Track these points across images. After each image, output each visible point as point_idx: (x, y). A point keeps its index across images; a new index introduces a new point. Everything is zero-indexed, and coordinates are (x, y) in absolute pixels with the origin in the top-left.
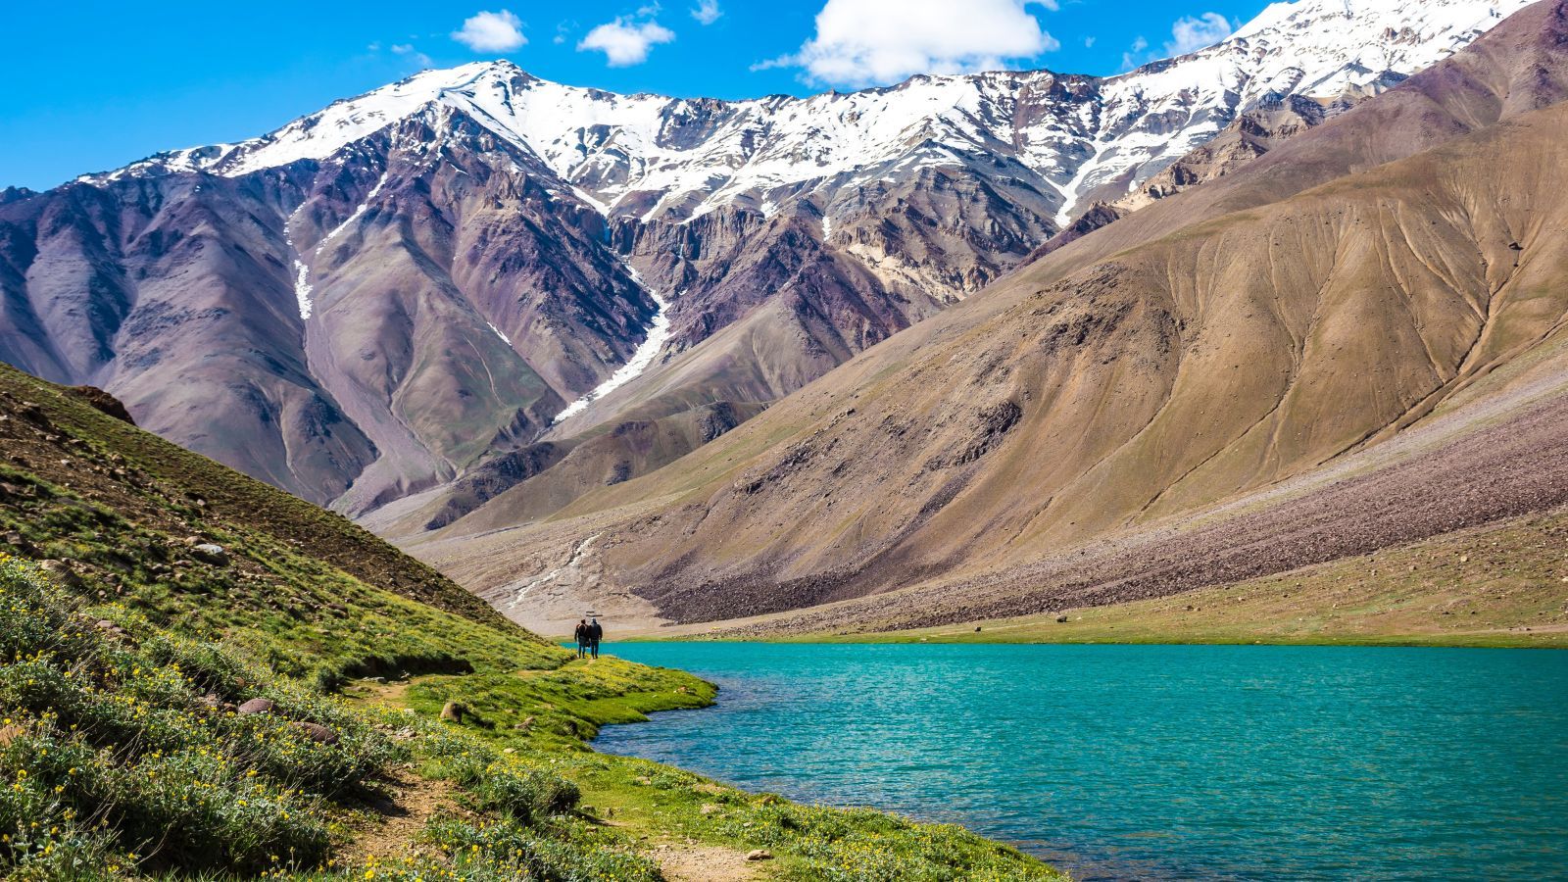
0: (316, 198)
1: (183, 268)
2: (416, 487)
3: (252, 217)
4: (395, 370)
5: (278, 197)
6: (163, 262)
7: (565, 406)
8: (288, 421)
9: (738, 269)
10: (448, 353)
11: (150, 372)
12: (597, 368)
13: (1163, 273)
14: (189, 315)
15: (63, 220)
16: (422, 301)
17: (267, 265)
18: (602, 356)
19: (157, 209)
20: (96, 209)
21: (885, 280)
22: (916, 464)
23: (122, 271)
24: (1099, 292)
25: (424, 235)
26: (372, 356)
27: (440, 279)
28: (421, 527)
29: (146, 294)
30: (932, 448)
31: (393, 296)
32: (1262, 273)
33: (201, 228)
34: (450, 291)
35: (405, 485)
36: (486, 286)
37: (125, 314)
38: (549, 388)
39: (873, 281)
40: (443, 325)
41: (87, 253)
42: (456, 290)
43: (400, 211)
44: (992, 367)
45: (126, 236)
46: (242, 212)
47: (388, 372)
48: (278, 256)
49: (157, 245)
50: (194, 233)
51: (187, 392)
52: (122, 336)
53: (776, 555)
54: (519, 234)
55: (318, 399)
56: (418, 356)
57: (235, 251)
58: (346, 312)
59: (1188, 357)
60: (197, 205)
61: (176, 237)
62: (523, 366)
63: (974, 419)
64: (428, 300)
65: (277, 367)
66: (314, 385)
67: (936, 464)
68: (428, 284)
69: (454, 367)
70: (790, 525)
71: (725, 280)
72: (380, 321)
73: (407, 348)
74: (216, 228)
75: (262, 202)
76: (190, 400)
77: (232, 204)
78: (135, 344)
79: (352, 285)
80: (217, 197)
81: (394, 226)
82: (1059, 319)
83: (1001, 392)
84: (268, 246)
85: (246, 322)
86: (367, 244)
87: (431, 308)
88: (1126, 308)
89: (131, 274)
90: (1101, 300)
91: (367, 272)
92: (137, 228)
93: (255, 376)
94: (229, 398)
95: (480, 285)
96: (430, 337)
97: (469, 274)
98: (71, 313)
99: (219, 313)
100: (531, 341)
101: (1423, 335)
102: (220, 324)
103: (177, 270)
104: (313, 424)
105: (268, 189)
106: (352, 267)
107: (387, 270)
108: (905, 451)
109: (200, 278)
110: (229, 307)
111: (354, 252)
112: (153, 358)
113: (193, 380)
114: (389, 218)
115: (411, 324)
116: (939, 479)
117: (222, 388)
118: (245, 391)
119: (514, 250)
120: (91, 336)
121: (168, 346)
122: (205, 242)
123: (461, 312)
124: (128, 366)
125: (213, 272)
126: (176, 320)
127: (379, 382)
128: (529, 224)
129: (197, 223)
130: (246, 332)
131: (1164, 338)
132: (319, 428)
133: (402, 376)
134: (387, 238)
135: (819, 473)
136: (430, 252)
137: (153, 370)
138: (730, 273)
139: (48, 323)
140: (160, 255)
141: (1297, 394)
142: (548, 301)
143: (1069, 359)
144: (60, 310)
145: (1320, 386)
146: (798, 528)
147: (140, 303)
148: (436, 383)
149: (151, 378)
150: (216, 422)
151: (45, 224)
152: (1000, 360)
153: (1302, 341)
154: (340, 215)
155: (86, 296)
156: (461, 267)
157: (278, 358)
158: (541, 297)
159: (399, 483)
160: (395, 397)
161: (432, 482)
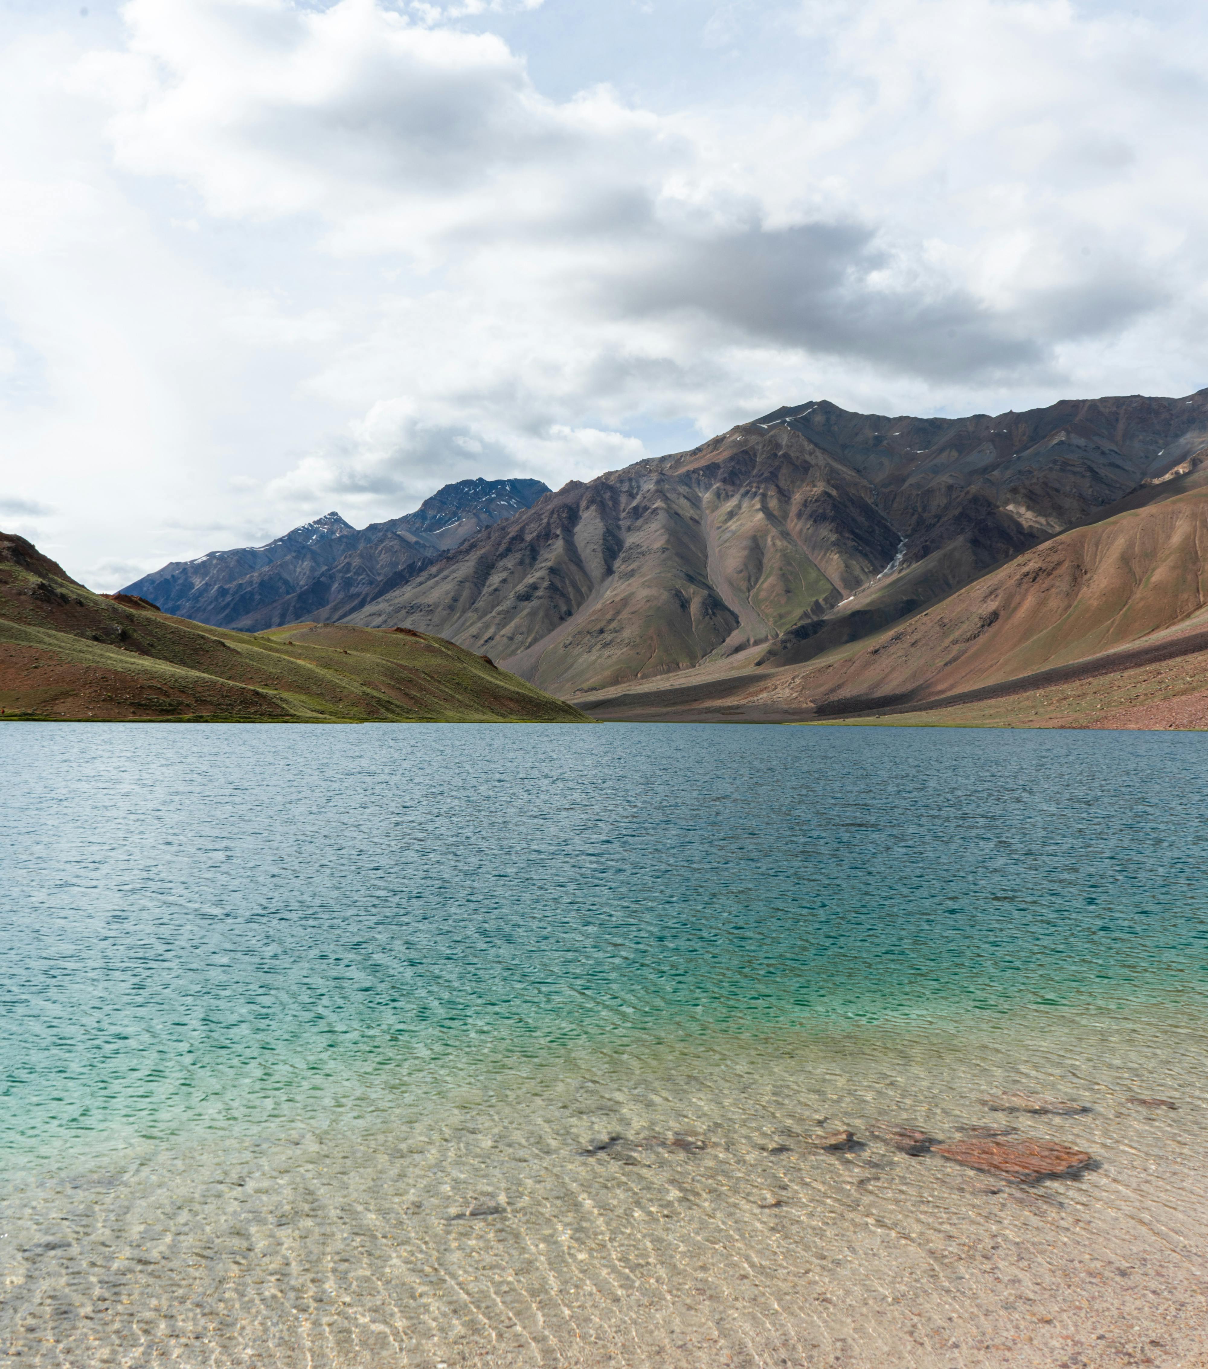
0: (718, 485)
1: (648, 525)
2: (757, 643)
3: (684, 496)
4: (753, 579)
5: (699, 484)
6: (639, 522)
7: (842, 599)
8: (695, 608)
9: (946, 519)
10: (781, 569)
11: (630, 581)
12: (862, 577)
13: (1082, 544)
14: (649, 551)
15: (592, 502)
16: (769, 540)
17: (691, 522)
18: (866, 570)
19: (637, 494)
20: (608, 495)
21: (1025, 524)
22: (947, 642)
23: (619, 527)
24: (1048, 555)
25: (773, 504)
26: (741, 571)
27: (780, 528)
28: (753, 665)
29: (630, 540)
30: (956, 634)
31: (754, 539)
32: (1131, 545)
33: (659, 504)
34: (785, 535)
35: (752, 641)
36: (805, 531)
37: (620, 550)
38: (835, 588)
39: (1019, 525)
40: (779, 554)
41: (603, 519)
42: (788, 534)
43: (761, 491)
44: (991, 593)
45: (622, 508)
46: (679, 494)
47: (749, 580)
48: (697, 518)
49: (637, 513)
50: (655, 506)
51: (644, 593)
52: (617, 564)
53: (878, 685)
54: (824, 502)
55: (710, 595)
56: (766, 570)
57: (675, 515)
58: (730, 547)
59: (1085, 589)
60: (657, 491)
61: (646, 508)
62: (822, 575)
63: (977, 620)
64: (772, 540)
65: (691, 579)
66: (709, 588)
67: (955, 642)
68: (774, 532)
69: (783, 577)
70: (887, 671)
71: (939, 524)
72: (746, 553)
73: (759, 566)
74: (666, 504)
75: (690, 487)
76: (647, 597)
77: (674, 490)
78: (623, 567)
79: (734, 533)
80: (667, 486)
81: (757, 499)
82: (1026, 569)
83: (992, 605)
84: (692, 512)
85: (678, 554)
86: (743, 510)
87: (774, 544)
88: (1059, 564)
89: (623, 530)
90: (1048, 559)
91: (741, 525)
92: (627, 504)
93: (679, 584)
94: (665, 596)
95: (801, 530)
96: (772, 560)
97: (796, 525)
98: (594, 550)
99: (664, 550)
100: (827, 562)
101: (1200, 578)
102: (664, 556)
103: (645, 527)
104: (707, 609)
105: (693, 480)
106: (735, 522)
107: (752, 524)
108: (945, 635)
109: (656, 531)
110: (669, 547)
111: (736, 514)
112: (632, 574)
113: (649, 587)
114: (755, 494)
115: (763, 553)
116: (956, 648)
117: (662, 591)
118: (673, 592)
119: (821, 511)
120: (603, 562)
121: (639, 567)
122: (659, 511)
123: (790, 547)
124: (620, 578)
125: (663, 527)
126: (643, 554)
127: (744, 585)
128: (829, 495)
129: (656, 500)
130: (677, 559)
131: (1075, 579)
132: (710, 611)
133: (756, 583)
134: (753, 506)
135: (905, 646)
136: (776, 513)
137: (631, 581)
138: (941, 521)
139: (583, 556)
140: (637, 519)
141: (1129, 609)
142: (838, 540)
143: (1027, 590)
144: (588, 551)
145: (1141, 604)
146: (890, 672)
147: (627, 545)
148: (773, 586)
149: (629, 585)
150: (659, 608)
151: (583, 504)
152: (996, 589)
153: (1141, 580)
154: (730, 493)
155: (601, 541)
156: (792, 521)
157: (691, 573)
158: (834, 537)
159: (748, 641)
160: (752, 593)
161: (766, 639)
